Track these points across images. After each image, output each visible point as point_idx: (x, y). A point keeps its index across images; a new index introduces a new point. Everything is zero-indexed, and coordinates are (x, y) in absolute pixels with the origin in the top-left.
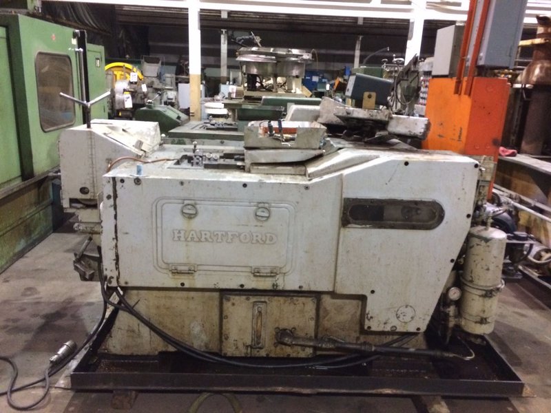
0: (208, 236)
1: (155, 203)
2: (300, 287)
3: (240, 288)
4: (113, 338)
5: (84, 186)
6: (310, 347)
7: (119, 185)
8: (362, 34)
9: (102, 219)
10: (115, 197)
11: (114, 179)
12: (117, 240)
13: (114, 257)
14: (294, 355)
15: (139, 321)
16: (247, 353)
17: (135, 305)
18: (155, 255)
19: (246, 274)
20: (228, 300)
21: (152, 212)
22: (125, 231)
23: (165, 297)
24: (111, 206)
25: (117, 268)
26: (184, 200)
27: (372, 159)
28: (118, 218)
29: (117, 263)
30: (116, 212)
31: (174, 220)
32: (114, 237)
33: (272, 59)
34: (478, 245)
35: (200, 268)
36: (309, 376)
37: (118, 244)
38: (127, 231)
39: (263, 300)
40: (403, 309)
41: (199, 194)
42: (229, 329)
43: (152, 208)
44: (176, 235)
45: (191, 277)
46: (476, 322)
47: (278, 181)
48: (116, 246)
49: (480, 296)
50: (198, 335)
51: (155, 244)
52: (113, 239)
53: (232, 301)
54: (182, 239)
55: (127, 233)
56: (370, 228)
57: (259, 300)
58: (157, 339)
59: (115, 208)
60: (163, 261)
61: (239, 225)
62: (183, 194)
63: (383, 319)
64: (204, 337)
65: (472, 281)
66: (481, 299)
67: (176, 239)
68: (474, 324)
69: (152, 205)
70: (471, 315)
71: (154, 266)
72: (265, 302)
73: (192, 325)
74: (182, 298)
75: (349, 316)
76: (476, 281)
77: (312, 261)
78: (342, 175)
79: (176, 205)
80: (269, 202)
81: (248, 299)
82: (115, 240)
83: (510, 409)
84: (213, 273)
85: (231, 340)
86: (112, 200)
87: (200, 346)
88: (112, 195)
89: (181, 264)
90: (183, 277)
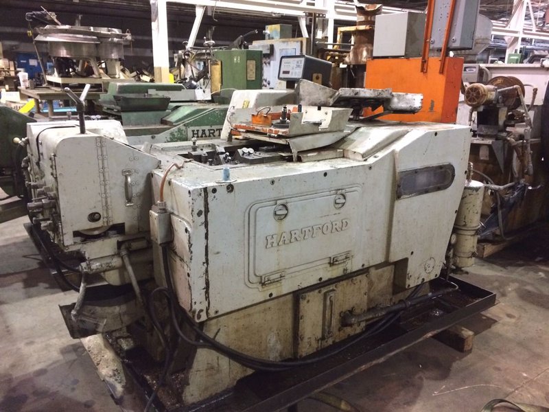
0: (296, 236)
1: (248, 211)
2: (363, 265)
3: (319, 282)
4: (191, 385)
5: (94, 211)
6: (363, 321)
7: (211, 195)
8: (81, 13)
9: (192, 243)
10: (207, 210)
11: (205, 189)
12: (208, 264)
13: (204, 286)
14: (352, 333)
15: (218, 354)
16: (318, 347)
17: (215, 336)
18: (246, 270)
19: (323, 266)
20: (304, 298)
21: (244, 221)
22: (216, 251)
23: (244, 317)
24: (203, 224)
25: (207, 298)
26: (277, 200)
27: (405, 134)
28: (209, 237)
29: (207, 293)
30: (207, 230)
31: (267, 225)
32: (204, 261)
33: (93, 40)
34: (470, 195)
35: (288, 271)
36: (383, 345)
37: (209, 269)
38: (219, 250)
39: (331, 289)
40: (429, 262)
41: (287, 191)
42: (304, 328)
43: (244, 217)
44: (270, 241)
45: (279, 285)
46: (469, 257)
47: (347, 166)
48: (207, 271)
49: (472, 236)
50: (273, 346)
51: (247, 258)
52: (204, 263)
53: (307, 298)
54: (275, 244)
55: (218, 253)
56: (414, 196)
57: (328, 289)
58: (237, 366)
59: (206, 226)
60: (255, 275)
61: (322, 217)
62: (274, 195)
63: (417, 275)
64: (279, 347)
65: (465, 225)
66: (472, 238)
67: (269, 246)
68: (467, 259)
69: (245, 213)
70: (464, 253)
71: (245, 284)
72: (333, 290)
73: (269, 338)
74: (259, 312)
75: (386, 282)
76: (469, 224)
77: (371, 238)
78: (393, 151)
79: (269, 207)
80: (343, 187)
81: (320, 292)
82: (205, 265)
83: (484, 318)
84: (297, 273)
85: (306, 340)
86: (203, 216)
87: (276, 357)
88: (203, 209)
89: (272, 273)
90: (272, 287)
